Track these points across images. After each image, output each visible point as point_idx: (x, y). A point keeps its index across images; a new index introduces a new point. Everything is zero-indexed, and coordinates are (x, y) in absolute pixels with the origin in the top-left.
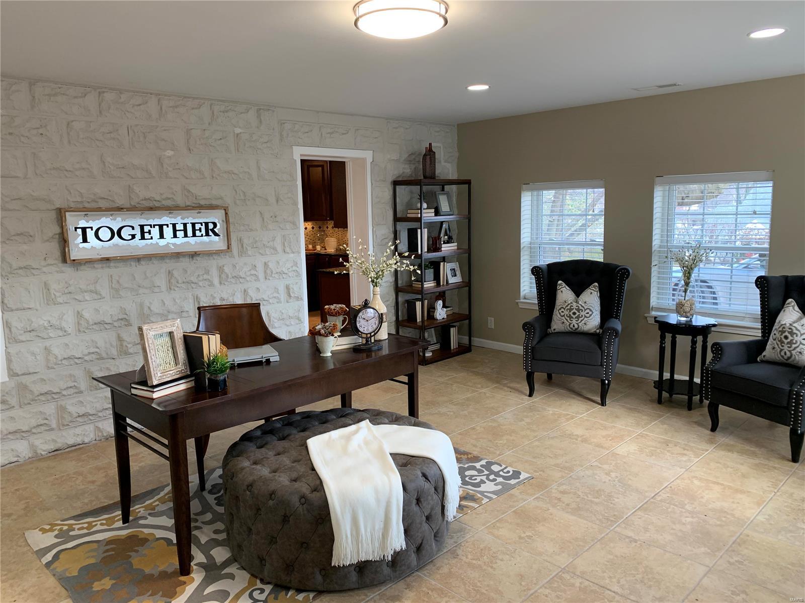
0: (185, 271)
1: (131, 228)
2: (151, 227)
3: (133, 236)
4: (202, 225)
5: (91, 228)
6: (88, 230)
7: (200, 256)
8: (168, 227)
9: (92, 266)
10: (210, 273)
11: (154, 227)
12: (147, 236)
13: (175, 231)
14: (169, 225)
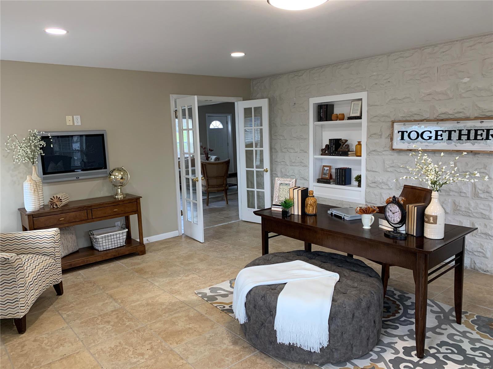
0: (467, 164)
1: (429, 132)
2: (443, 132)
3: (430, 138)
4: (484, 131)
5: (407, 132)
6: (405, 133)
7: (480, 154)
8: (455, 132)
9: (406, 153)
10: (487, 168)
11: (445, 132)
12: (439, 138)
13: (460, 135)
14: (457, 131)
